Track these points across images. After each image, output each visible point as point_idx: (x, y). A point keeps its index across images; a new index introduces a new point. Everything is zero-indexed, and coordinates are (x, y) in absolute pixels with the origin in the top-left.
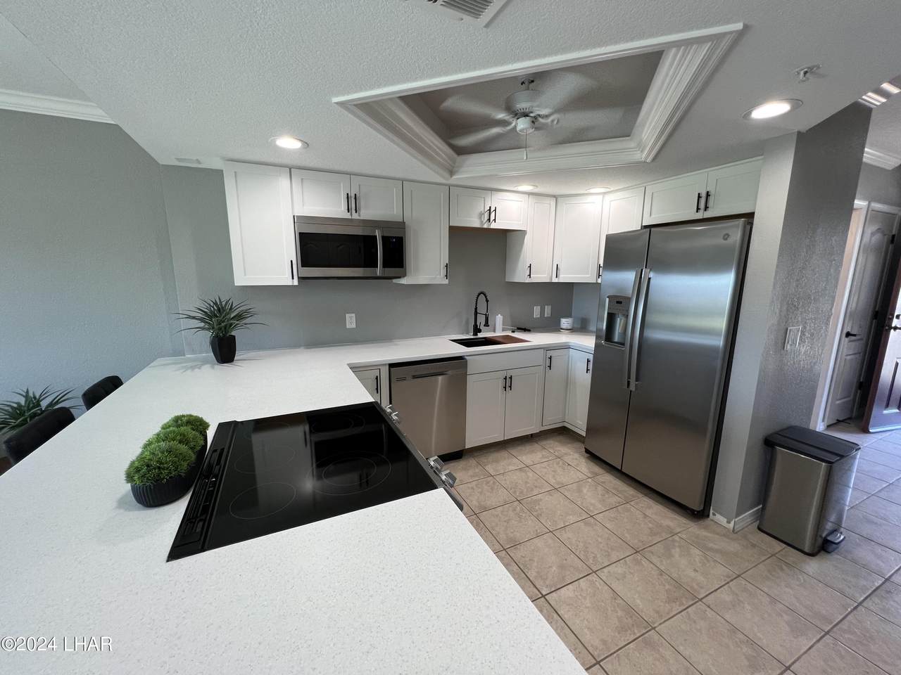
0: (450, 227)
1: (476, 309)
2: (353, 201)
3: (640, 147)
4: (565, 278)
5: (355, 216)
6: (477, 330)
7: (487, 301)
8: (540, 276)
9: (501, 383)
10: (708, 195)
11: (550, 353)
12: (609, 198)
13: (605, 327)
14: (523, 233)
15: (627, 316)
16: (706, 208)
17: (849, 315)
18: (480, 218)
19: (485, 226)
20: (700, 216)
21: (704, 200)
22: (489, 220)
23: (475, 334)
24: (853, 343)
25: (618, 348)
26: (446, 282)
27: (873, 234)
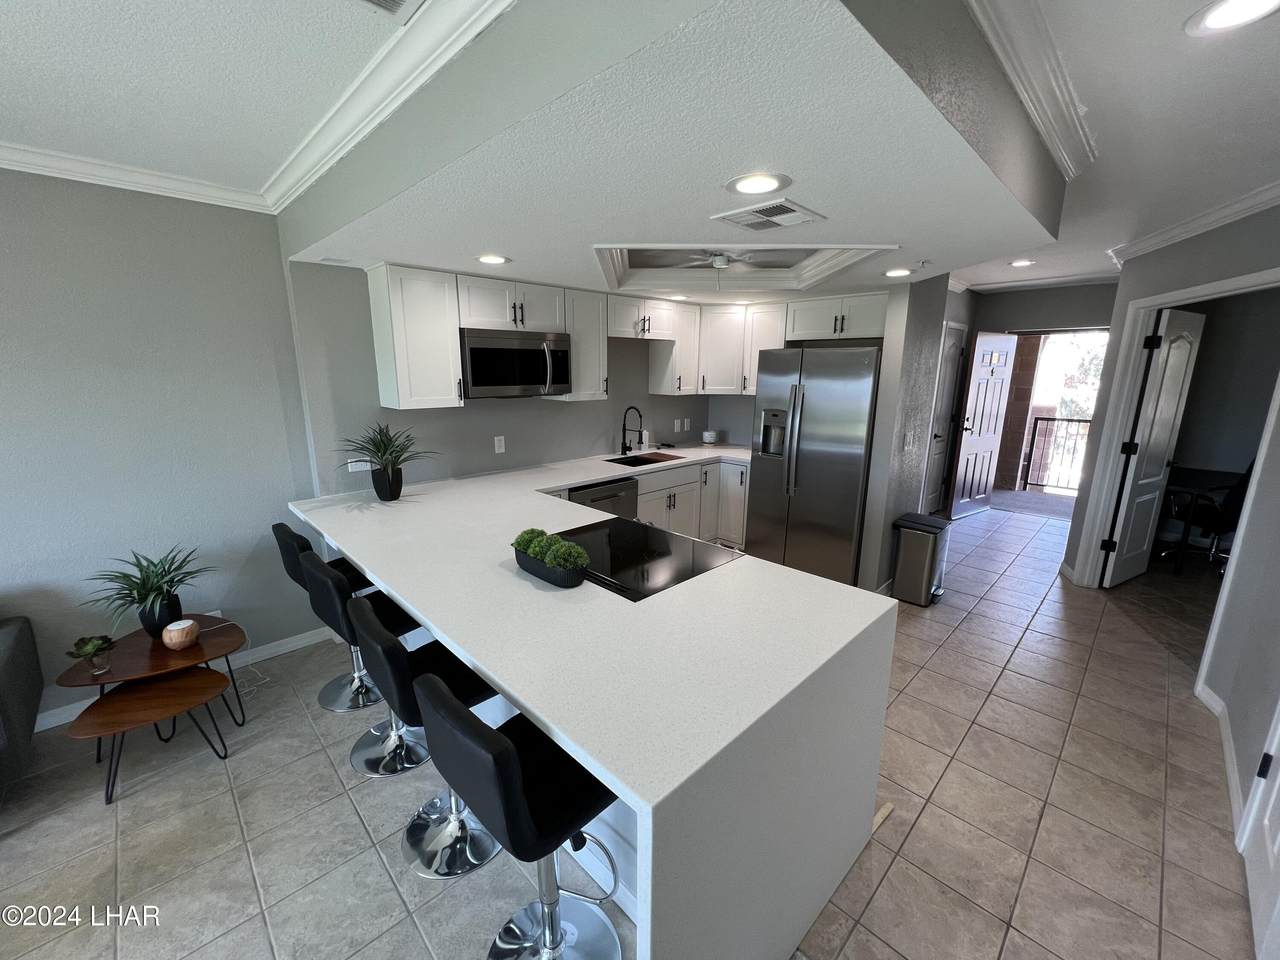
0: (609, 338)
1: (624, 425)
2: (519, 311)
3: (798, 278)
4: (711, 390)
5: (520, 328)
6: (626, 448)
7: (641, 416)
8: (688, 389)
9: (664, 502)
10: (843, 318)
11: (705, 469)
12: (752, 310)
13: (761, 441)
14: (672, 343)
15: (784, 429)
16: (842, 330)
17: (937, 419)
18: (635, 328)
19: (640, 337)
20: (836, 336)
21: (840, 322)
22: (643, 330)
23: (624, 453)
24: (939, 444)
25: (778, 458)
26: (605, 397)
27: (950, 348)
